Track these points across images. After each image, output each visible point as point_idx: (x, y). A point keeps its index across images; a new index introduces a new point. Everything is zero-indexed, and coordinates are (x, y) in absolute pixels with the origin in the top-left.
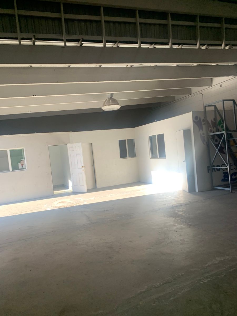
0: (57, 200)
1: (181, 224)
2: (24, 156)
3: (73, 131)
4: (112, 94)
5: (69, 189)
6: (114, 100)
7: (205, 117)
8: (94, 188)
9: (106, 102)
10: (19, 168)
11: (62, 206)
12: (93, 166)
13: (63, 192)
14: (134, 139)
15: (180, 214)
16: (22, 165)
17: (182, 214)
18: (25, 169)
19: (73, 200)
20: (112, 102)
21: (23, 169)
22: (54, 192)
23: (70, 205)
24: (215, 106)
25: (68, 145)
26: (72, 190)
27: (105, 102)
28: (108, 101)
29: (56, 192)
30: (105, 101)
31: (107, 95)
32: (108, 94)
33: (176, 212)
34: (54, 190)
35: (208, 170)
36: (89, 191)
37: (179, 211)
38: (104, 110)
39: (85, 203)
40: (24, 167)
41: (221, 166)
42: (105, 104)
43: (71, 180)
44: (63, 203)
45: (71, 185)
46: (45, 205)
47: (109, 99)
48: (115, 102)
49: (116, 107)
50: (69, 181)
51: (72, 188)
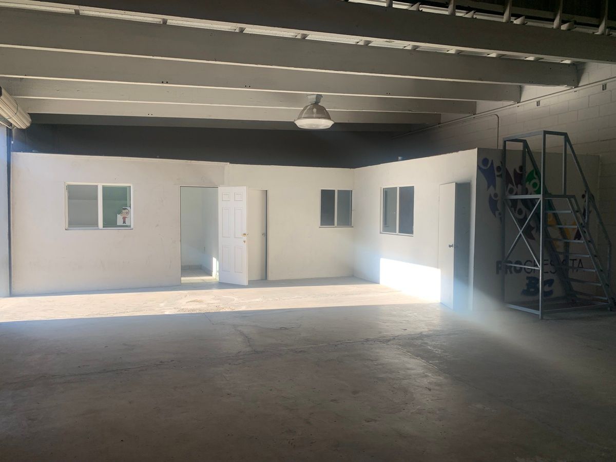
0: (186, 296)
1: (439, 375)
2: (130, 200)
3: (233, 161)
4: (319, 97)
5: (212, 276)
6: (323, 109)
7: (503, 161)
8: (263, 279)
9: (306, 111)
10: (118, 224)
11: (197, 309)
12: (266, 235)
13: (200, 281)
14: (351, 191)
15: (437, 352)
17: (440, 353)
18: (130, 226)
19: (218, 299)
20: (318, 112)
21: (125, 226)
22: (182, 279)
23: (212, 309)
24: (524, 142)
25: (219, 188)
26: (218, 279)
28: (309, 109)
29: (185, 279)
30: (302, 109)
31: (309, 97)
32: (312, 95)
33: (429, 347)
34: (183, 275)
35: (498, 269)
36: (252, 284)
37: (435, 347)
38: (301, 126)
39: (243, 308)
40: (127, 223)
41: (523, 263)
42: (303, 116)
43: (218, 259)
44: (198, 303)
45: (218, 269)
46: (162, 303)
47: (312, 106)
48: (323, 113)
49: (324, 124)
50: (214, 260)
51: (218, 274)
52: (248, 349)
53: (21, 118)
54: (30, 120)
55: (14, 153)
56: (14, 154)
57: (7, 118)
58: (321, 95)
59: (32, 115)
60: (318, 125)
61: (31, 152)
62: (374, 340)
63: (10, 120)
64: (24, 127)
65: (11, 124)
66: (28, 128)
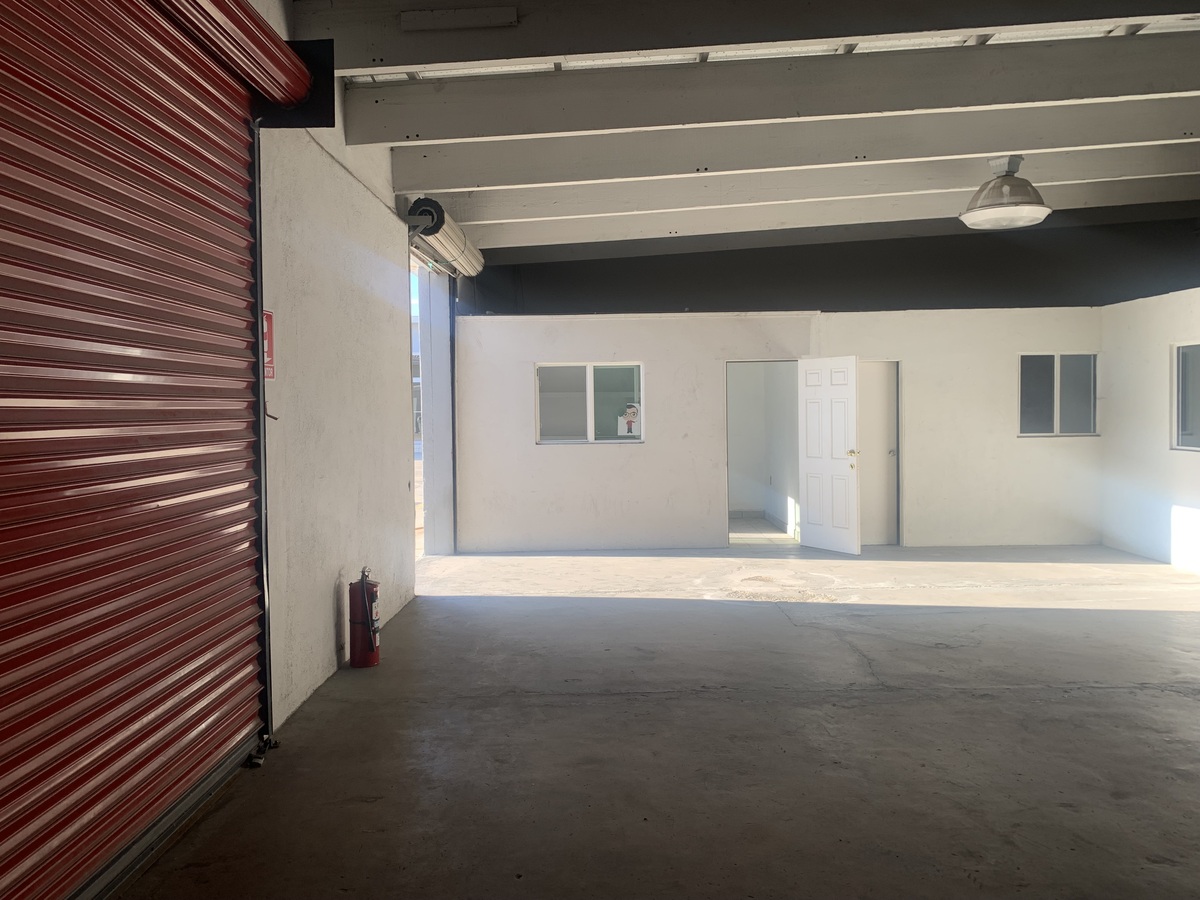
0: (739, 568)
2: (640, 391)
3: (828, 309)
4: (1015, 161)
5: (786, 532)
6: (1025, 184)
8: (892, 543)
9: (985, 192)
10: (619, 434)
11: (761, 594)
12: (896, 452)
14: (1095, 356)
16: (630, 424)
18: (639, 437)
19: (801, 578)
20: (1012, 193)
21: (631, 437)
22: (731, 535)
23: (792, 596)
25: (800, 361)
26: (798, 539)
27: (981, 191)
28: (994, 187)
29: (735, 537)
30: (978, 188)
31: (992, 162)
32: (1000, 158)
34: (731, 529)
36: (869, 552)
38: (973, 224)
39: (854, 599)
40: (635, 432)
42: (979, 203)
43: (797, 500)
44: (762, 583)
45: (798, 520)
46: (696, 578)
47: (999, 180)
48: (1025, 193)
49: (1029, 215)
50: (791, 502)
51: (798, 529)
52: (869, 680)
53: (470, 258)
54: (483, 261)
55: (460, 317)
56: (460, 319)
57: (450, 259)
58: (1020, 156)
59: (484, 252)
60: (1012, 220)
61: (485, 314)
62: (1162, 688)
63: (455, 264)
64: (473, 274)
65: (455, 270)
66: (480, 275)
